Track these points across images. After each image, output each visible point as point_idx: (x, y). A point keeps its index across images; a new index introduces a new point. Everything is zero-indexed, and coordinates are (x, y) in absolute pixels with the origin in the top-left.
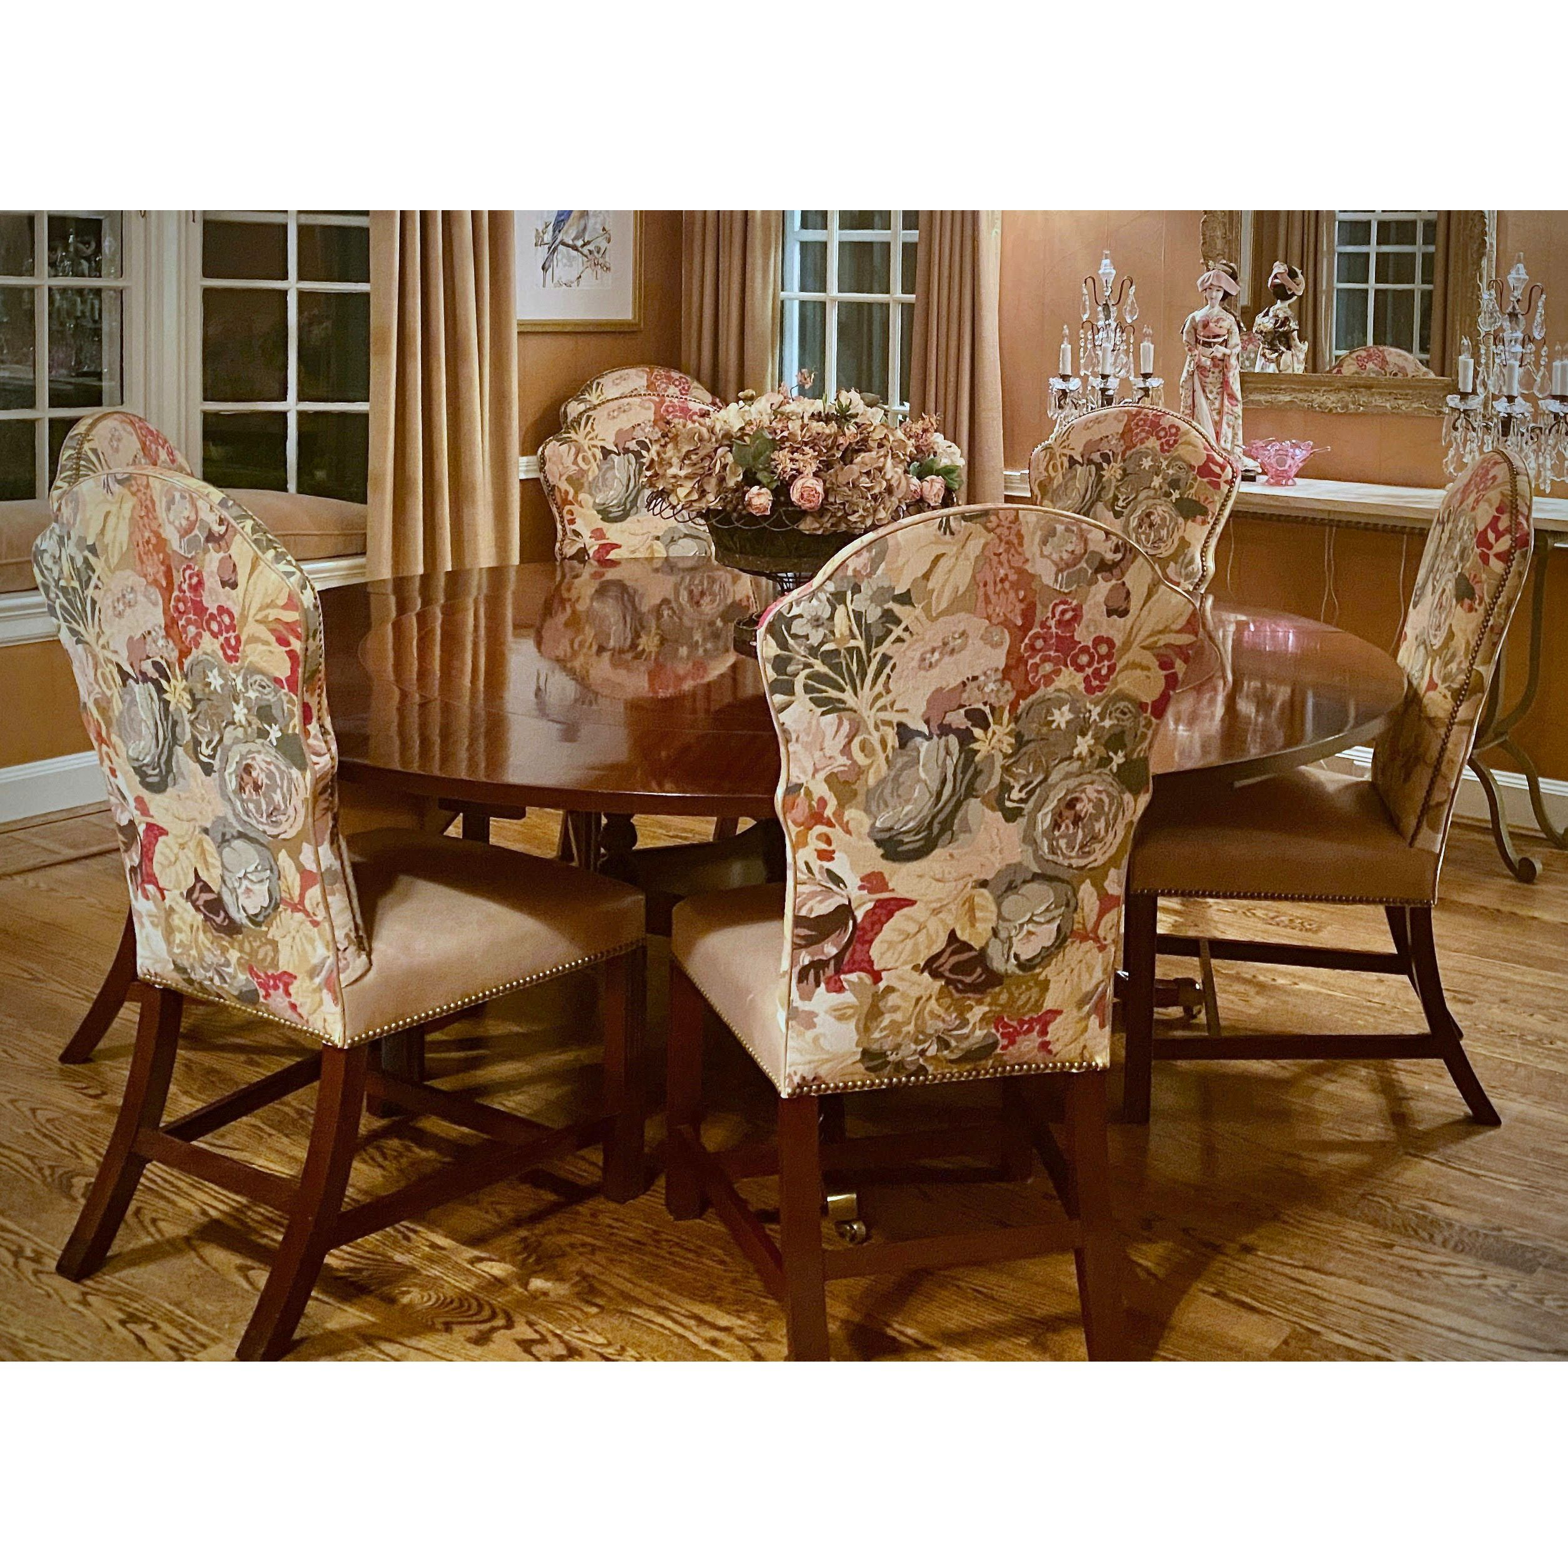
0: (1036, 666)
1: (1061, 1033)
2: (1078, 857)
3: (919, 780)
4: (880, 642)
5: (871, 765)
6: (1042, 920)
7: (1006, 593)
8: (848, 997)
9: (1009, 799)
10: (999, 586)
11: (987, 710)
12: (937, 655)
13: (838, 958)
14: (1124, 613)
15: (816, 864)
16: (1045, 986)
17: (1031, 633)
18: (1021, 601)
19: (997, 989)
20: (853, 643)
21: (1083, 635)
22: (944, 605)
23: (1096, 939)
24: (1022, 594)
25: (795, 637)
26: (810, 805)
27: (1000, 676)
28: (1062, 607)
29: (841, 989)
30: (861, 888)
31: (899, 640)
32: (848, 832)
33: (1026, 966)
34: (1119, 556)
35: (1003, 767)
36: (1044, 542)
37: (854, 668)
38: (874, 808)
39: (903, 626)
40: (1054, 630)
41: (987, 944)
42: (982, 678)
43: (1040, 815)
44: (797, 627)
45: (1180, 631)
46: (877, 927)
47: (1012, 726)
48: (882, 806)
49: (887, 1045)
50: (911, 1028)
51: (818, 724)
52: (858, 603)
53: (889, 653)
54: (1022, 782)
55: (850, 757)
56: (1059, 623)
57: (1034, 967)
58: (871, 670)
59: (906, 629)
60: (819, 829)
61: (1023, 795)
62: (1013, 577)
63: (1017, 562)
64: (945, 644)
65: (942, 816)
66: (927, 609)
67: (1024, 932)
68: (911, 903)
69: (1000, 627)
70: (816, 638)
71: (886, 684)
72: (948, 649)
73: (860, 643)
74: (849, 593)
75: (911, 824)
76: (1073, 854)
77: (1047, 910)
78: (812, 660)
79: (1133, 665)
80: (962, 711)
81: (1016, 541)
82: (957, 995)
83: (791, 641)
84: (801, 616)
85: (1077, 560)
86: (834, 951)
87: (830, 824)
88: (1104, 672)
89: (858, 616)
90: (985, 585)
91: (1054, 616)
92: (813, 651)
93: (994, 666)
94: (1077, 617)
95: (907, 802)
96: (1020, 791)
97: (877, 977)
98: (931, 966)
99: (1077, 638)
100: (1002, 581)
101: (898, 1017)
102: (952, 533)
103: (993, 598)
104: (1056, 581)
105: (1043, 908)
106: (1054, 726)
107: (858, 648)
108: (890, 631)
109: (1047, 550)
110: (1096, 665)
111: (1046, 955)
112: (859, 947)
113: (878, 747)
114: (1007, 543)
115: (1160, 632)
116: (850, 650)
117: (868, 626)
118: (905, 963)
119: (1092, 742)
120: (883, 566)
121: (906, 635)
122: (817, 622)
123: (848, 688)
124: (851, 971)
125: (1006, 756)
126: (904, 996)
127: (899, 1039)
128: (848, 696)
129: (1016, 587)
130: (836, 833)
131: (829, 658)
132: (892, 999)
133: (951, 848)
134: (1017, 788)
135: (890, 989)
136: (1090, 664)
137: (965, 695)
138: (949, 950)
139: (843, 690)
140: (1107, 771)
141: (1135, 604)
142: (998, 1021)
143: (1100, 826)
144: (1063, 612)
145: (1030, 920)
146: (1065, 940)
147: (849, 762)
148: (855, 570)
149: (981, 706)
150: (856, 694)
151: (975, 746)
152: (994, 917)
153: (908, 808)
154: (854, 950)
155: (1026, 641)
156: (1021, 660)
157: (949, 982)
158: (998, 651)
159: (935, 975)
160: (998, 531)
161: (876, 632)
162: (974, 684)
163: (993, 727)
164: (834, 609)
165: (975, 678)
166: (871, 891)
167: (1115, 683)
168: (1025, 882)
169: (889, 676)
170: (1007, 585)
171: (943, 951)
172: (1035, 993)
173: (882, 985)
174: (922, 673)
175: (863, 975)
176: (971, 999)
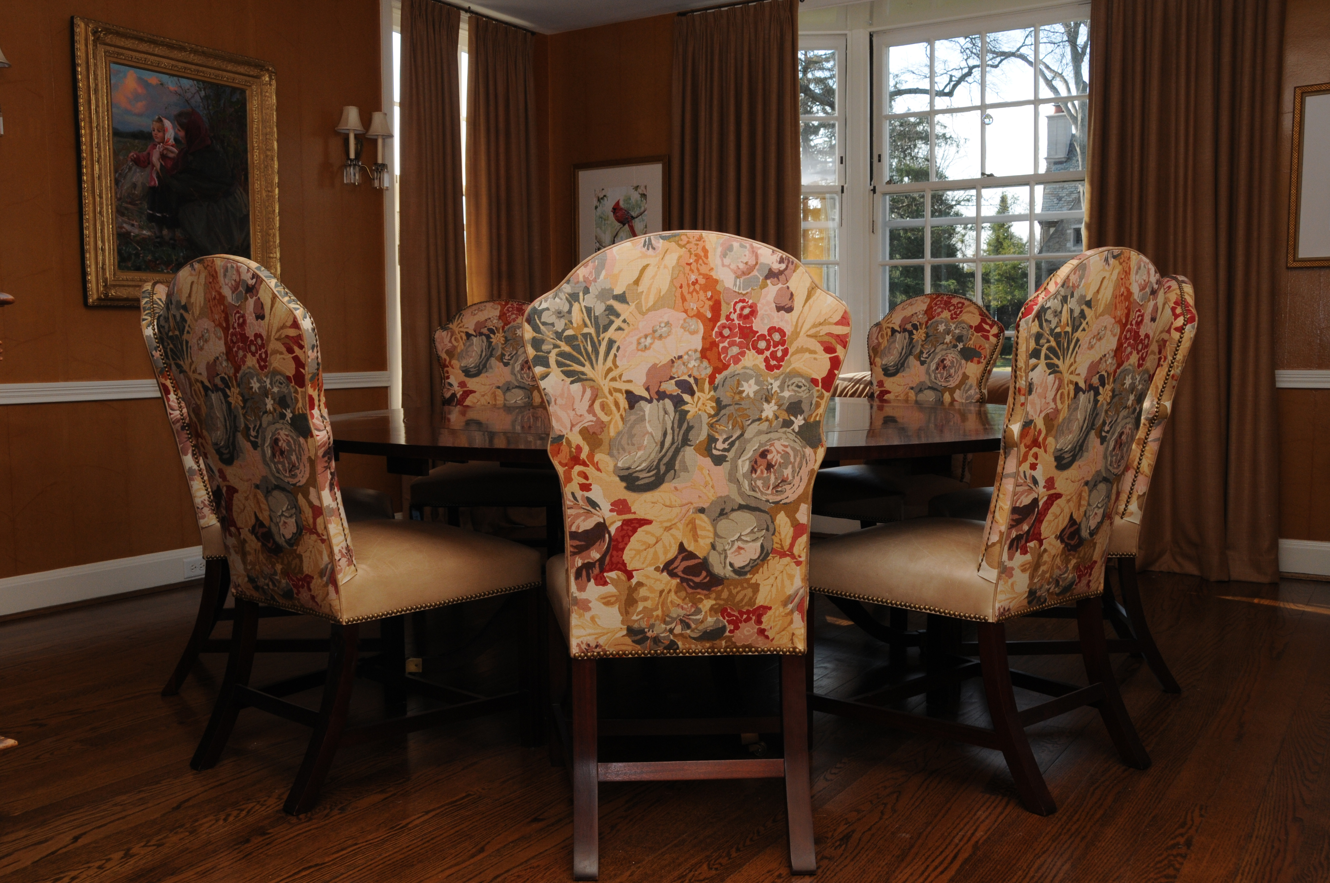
0: (725, 349)
1: (772, 624)
2: (772, 494)
3: (648, 432)
4: (606, 328)
5: (610, 422)
6: (748, 539)
7: (697, 293)
8: (610, 589)
9: (715, 448)
10: (692, 288)
11: (692, 380)
12: (649, 340)
13: (601, 560)
14: (789, 310)
15: (579, 494)
16: (756, 588)
17: (719, 324)
18: (709, 299)
19: (720, 588)
20: (586, 330)
21: (760, 326)
22: (651, 303)
23: (793, 556)
24: (709, 294)
25: (544, 324)
26: (571, 452)
27: (698, 355)
28: (741, 304)
29: (605, 583)
30: (611, 511)
31: (620, 329)
32: (599, 470)
33: (740, 572)
34: (783, 266)
35: (708, 424)
36: (724, 255)
37: (590, 349)
38: (615, 452)
39: (621, 318)
40: (736, 322)
41: (708, 554)
42: (686, 357)
43: (740, 462)
44: (546, 317)
45: (837, 324)
46: (627, 538)
47: (712, 393)
48: (621, 451)
49: (643, 624)
50: (659, 612)
51: (569, 390)
52: (588, 301)
53: (614, 338)
54: (725, 437)
55: (595, 415)
56: (740, 316)
57: (746, 573)
58: (602, 350)
59: (624, 321)
60: (578, 468)
61: (726, 446)
62: (702, 281)
63: (704, 269)
64: (654, 331)
65: (666, 460)
66: (638, 307)
67: (735, 547)
68: (648, 522)
69: (695, 319)
70: (559, 326)
71: (614, 362)
72: (657, 335)
73: (591, 330)
74: (581, 294)
75: (644, 465)
76: (769, 492)
77: (752, 532)
78: (559, 342)
79: (802, 350)
80: (673, 381)
81: (702, 254)
82: (690, 591)
83: (542, 327)
84: (548, 309)
85: (751, 269)
86: (598, 556)
87: (584, 464)
88: (779, 354)
89: (589, 310)
90: (681, 287)
91: (735, 311)
92: (559, 335)
93: (693, 348)
94: (753, 312)
95: (639, 449)
96: (724, 442)
97: (630, 575)
98: (668, 568)
99: (754, 329)
100: (694, 284)
101: (648, 604)
102: (654, 249)
103: (688, 297)
104: (735, 285)
105: (749, 530)
106: (744, 395)
107: (590, 334)
108: (612, 322)
109: (727, 261)
110: (772, 349)
111: (755, 566)
112: (615, 553)
113: (614, 408)
114: (696, 255)
115: (820, 324)
116: (585, 336)
117: (596, 318)
118: (650, 565)
119: (776, 408)
120: (604, 273)
121: (624, 326)
122: (559, 314)
123: (587, 364)
124: (611, 570)
125: (710, 416)
126: (651, 589)
127: (652, 621)
128: (587, 369)
129: (705, 288)
130: (590, 471)
131: (570, 340)
132: (643, 592)
133: (675, 483)
134: (721, 440)
135: (640, 584)
136: (768, 348)
137: (674, 370)
138: (680, 557)
139: (584, 365)
140: (790, 430)
141: (798, 303)
142: (724, 612)
143: (788, 472)
144: (742, 308)
145: (739, 539)
146: (767, 555)
147: (594, 419)
148: (584, 276)
149: (686, 378)
150: (593, 368)
151: (686, 408)
152: (712, 535)
153: (640, 453)
154: (612, 556)
155: (716, 329)
156: (714, 344)
157: (683, 580)
158: (695, 336)
159: (672, 574)
160: (688, 246)
161: (603, 322)
162: (680, 362)
163: (697, 394)
164: (571, 306)
165: (680, 357)
166: (620, 513)
167: (790, 363)
168: (733, 510)
169: (615, 356)
170: (697, 287)
171: (676, 558)
172: (749, 592)
173: (634, 581)
174: (640, 352)
175: (620, 573)
176: (700, 595)
